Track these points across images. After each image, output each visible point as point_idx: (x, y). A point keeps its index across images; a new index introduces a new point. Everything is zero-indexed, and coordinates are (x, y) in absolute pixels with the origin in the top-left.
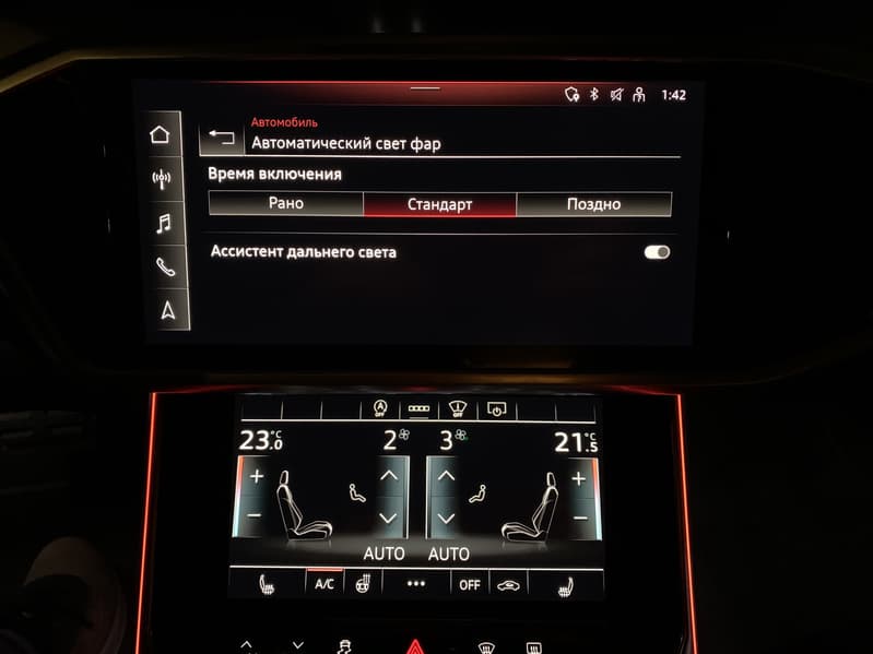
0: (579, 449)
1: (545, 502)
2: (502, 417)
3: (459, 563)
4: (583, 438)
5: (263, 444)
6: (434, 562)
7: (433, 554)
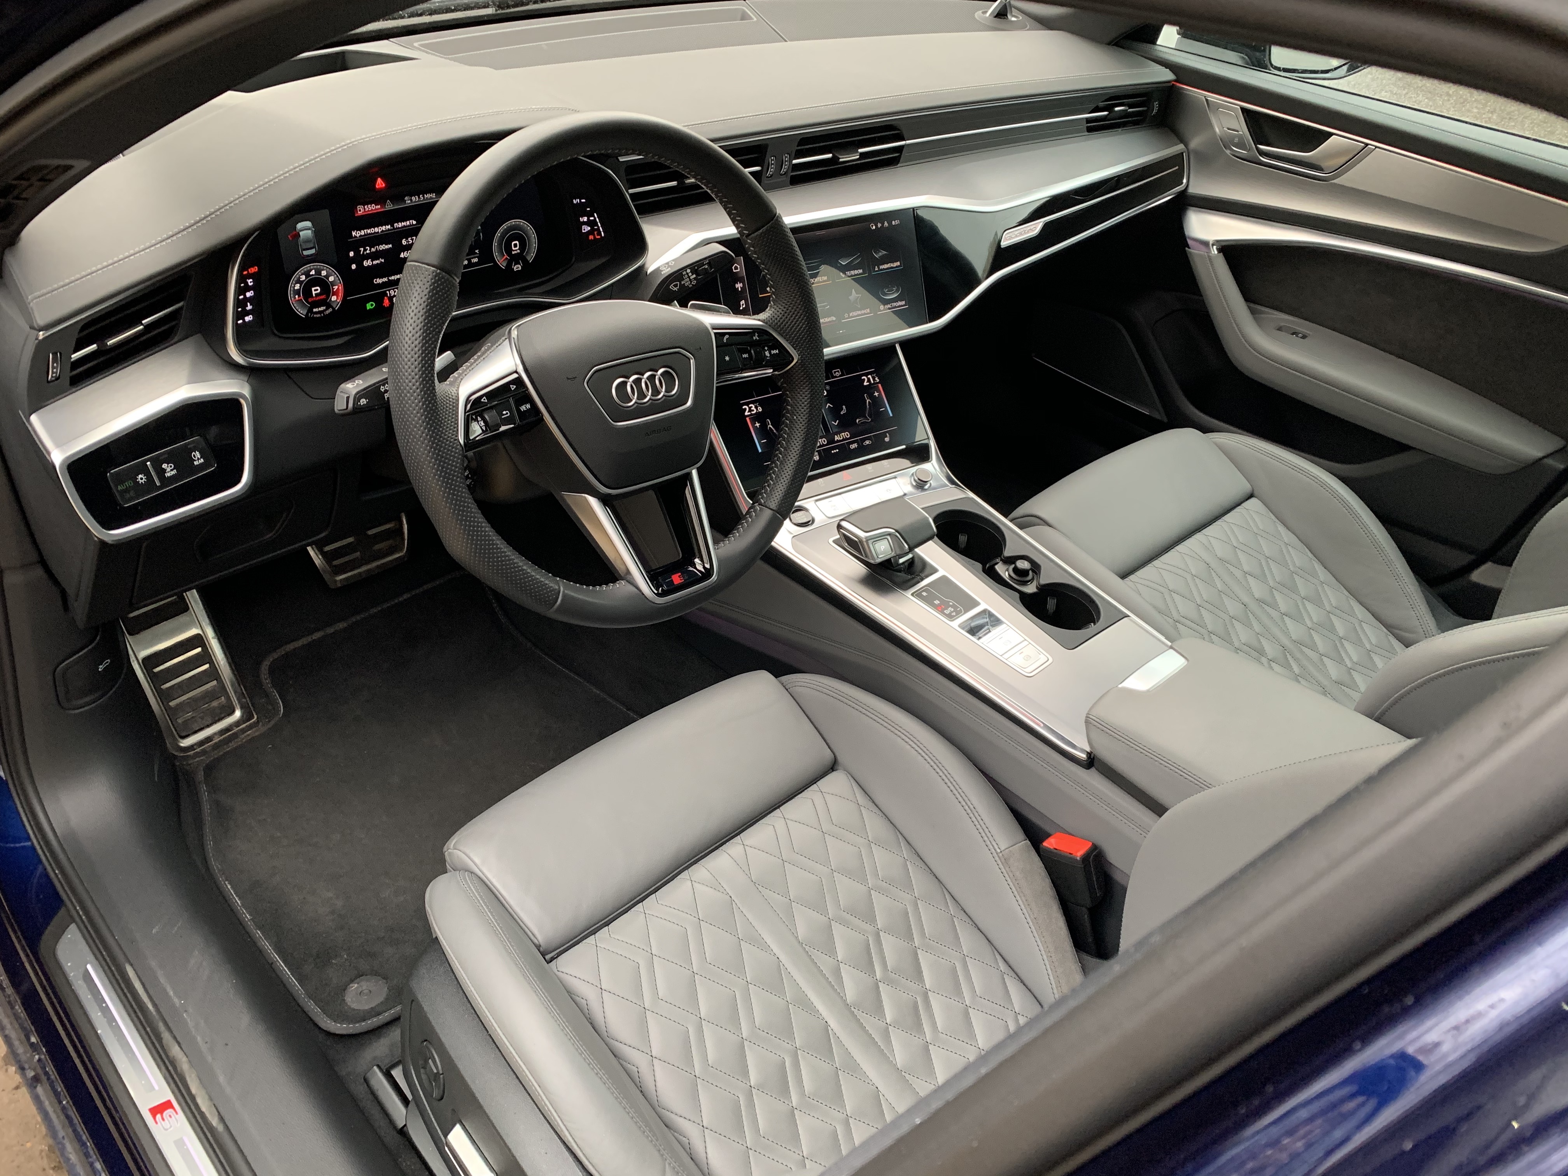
0: (872, 382)
1: (868, 407)
2: (840, 376)
3: (847, 439)
4: (872, 377)
5: (753, 411)
6: (838, 441)
7: (836, 438)
